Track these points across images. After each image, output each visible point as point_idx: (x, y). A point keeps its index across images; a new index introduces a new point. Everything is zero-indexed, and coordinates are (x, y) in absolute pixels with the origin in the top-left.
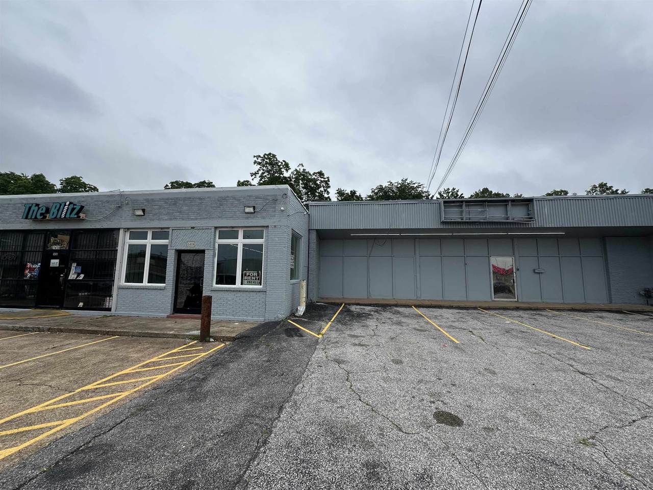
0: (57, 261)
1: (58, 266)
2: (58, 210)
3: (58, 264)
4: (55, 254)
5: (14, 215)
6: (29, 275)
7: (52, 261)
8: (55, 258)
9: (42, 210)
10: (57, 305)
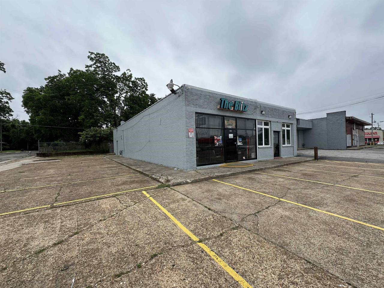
0: (232, 135)
1: (233, 138)
2: (239, 106)
3: (233, 137)
4: (231, 131)
5: (206, 103)
6: (218, 144)
7: (230, 135)
8: (231, 133)
9: (231, 104)
10: (235, 159)
